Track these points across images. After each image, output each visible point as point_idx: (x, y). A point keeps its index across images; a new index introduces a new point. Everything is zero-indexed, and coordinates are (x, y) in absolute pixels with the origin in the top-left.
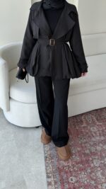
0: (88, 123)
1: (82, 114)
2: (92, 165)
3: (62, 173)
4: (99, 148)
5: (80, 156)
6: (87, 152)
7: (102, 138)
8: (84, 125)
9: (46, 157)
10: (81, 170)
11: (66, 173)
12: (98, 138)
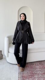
0: (36, 65)
1: (34, 62)
2: (34, 77)
3: (24, 78)
4: (38, 72)
5: (31, 74)
6: (34, 73)
7: (40, 70)
8: (34, 65)
9: (19, 73)
10: (30, 77)
11: (25, 78)
12: (38, 69)
